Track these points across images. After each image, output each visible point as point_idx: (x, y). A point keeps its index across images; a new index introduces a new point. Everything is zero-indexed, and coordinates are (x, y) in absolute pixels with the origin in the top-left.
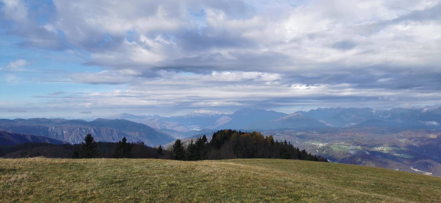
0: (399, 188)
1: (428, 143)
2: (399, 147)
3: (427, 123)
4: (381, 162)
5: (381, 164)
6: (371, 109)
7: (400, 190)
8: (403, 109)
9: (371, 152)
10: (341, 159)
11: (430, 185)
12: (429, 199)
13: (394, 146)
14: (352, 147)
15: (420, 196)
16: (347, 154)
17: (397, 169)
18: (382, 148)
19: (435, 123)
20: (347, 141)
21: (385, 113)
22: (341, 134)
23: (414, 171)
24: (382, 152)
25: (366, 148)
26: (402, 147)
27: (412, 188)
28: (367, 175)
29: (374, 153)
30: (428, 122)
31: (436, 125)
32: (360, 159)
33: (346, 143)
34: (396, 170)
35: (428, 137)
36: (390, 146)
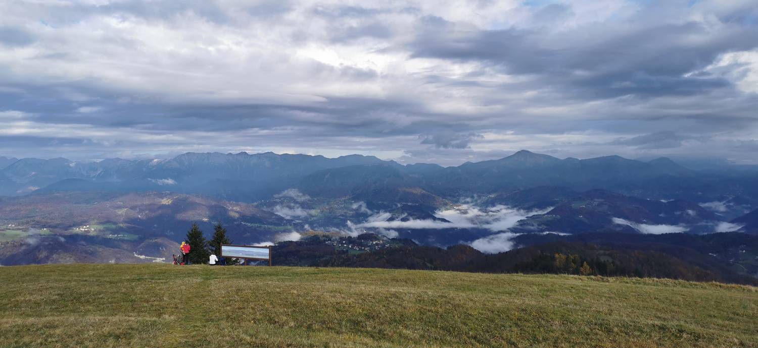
0: (101, 296)
1: (160, 212)
2: (115, 223)
3: (160, 182)
4: (86, 252)
5: (85, 255)
6: (66, 160)
7: (102, 298)
8: (121, 159)
9: (67, 236)
10: (7, 256)
11: (153, 279)
12: (147, 305)
13: (108, 222)
14: (32, 231)
15: (135, 301)
16: (21, 245)
17: (112, 260)
18: (88, 228)
19: (170, 181)
20: (21, 221)
21: (93, 167)
22: (8, 209)
23: (139, 258)
24: (88, 234)
25: (58, 231)
26: (120, 223)
27: (124, 290)
28: (48, 281)
29: (74, 238)
30: (162, 179)
31: (172, 184)
32: (45, 253)
33: (19, 225)
34: (110, 262)
35: (159, 204)
36: (100, 223)
